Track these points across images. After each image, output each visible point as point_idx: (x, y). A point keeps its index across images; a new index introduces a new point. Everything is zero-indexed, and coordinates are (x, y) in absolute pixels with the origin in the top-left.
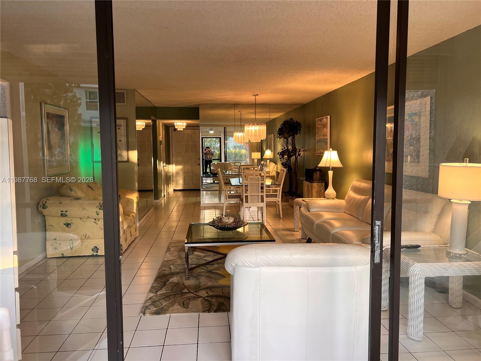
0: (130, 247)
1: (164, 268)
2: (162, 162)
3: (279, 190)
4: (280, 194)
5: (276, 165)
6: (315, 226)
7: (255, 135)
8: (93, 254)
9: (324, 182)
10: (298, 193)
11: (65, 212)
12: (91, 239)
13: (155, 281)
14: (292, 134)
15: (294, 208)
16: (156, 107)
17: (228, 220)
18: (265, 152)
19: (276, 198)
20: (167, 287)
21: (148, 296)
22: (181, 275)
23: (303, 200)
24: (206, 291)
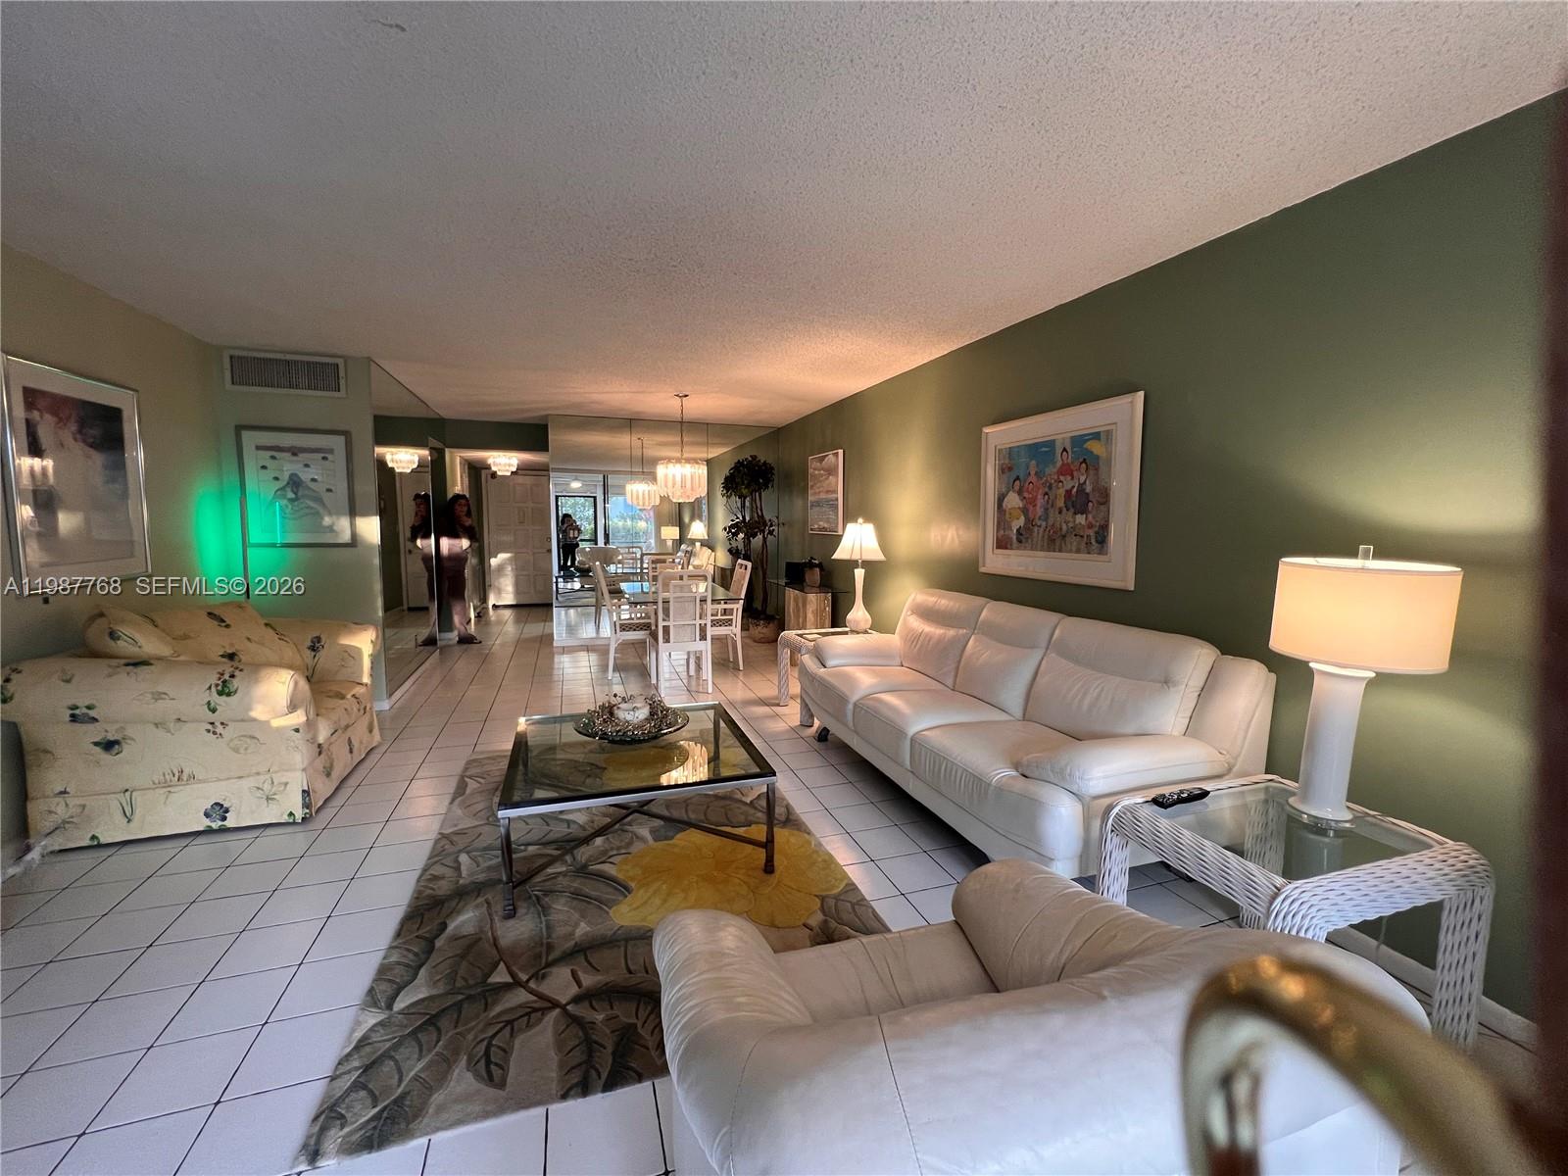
1: (438, 870)
3: (737, 609)
4: (737, 617)
5: (714, 553)
6: (851, 706)
7: (683, 485)
8: (209, 826)
9: (830, 591)
11: (85, 710)
12: (200, 781)
13: (398, 935)
14: (756, 489)
15: (779, 652)
16: (444, 419)
17: (634, 715)
18: (689, 525)
19: (731, 628)
20: (434, 964)
21: (353, 1031)
22: (489, 896)
23: (801, 636)
24: (572, 970)
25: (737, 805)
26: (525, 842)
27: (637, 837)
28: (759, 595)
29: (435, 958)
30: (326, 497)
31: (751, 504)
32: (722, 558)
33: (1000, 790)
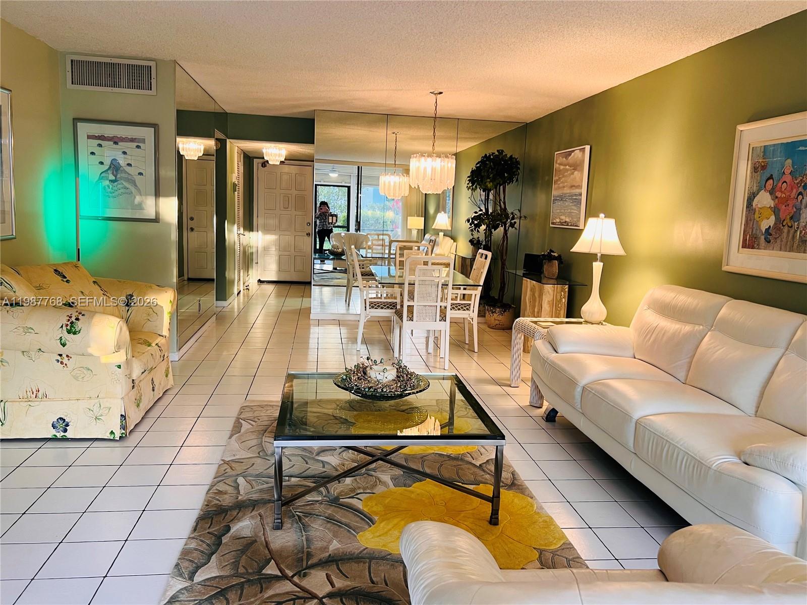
0: (151, 414)
1: (222, 487)
2: (236, 225)
3: (475, 295)
4: (475, 302)
5: (455, 243)
6: (579, 389)
7: (433, 178)
8: (55, 435)
9: (568, 283)
10: (504, 301)
12: (50, 400)
13: (195, 530)
14: (501, 182)
15: (513, 337)
16: (227, 113)
17: (383, 375)
18: (435, 218)
19: (467, 312)
20: (222, 554)
21: (166, 591)
22: (262, 511)
23: (535, 322)
24: (327, 574)
25: (467, 466)
26: (288, 474)
27: (380, 481)
28: (497, 284)
29: (222, 550)
30: (138, 179)
31: (495, 197)
32: (464, 249)
33: (720, 474)
